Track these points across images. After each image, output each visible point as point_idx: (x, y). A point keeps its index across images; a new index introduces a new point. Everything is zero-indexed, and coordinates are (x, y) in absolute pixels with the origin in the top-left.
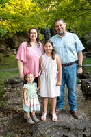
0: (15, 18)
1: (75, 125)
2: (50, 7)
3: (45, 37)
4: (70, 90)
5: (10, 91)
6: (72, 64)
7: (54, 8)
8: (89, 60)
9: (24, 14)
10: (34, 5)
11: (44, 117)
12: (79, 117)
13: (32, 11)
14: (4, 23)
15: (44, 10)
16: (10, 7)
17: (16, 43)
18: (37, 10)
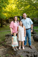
1: (31, 51)
2: (22, 9)
6: (29, 29)
7: (23, 9)
8: (35, 27)
9: (12, 11)
10: (16, 8)
11: (20, 48)
13: (15, 10)
15: (20, 10)
16: (7, 9)
17: (10, 21)
18: (17, 10)
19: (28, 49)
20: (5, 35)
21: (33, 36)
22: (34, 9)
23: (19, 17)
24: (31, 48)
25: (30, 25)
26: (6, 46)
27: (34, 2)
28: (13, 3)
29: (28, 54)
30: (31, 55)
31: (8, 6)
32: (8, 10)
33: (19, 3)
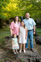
0: (10, 12)
1: (32, 54)
2: (23, 8)
3: (21, 20)
4: (31, 40)
5: (7, 41)
7: (25, 9)
8: (38, 29)
9: (13, 11)
10: (17, 7)
12: (34, 51)
13: (16, 10)
14: (5, 14)
15: (21, 9)
17: (10, 22)
18: (18, 9)
19: (30, 53)
21: (35, 38)
22: (37, 9)
23: (20, 18)
24: (33, 52)
26: (5, 49)
27: (37, 1)
28: (14, 2)
29: (30, 58)
30: (32, 59)
31: (8, 5)
32: (9, 10)
33: (20, 2)
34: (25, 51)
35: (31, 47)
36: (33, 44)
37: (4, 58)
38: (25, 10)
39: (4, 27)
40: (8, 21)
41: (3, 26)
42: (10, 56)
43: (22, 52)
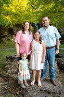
0: (15, 15)
1: (53, 89)
3: (34, 29)
5: (10, 64)
6: (52, 47)
7: (41, 10)
10: (28, 6)
12: (56, 84)
13: (27, 11)
15: (35, 11)
16: (12, 7)
17: (15, 32)
18: (30, 10)
19: (49, 86)
20: (5, 56)
22: (62, 10)
23: (33, 25)
24: (54, 85)
25: (55, 40)
26: (6, 78)
32: (14, 11)
34: (40, 83)
35: (50, 76)
36: (54, 72)
37: (4, 94)
38: (41, 12)
39: (4, 39)
40: (12, 29)
41: (3, 37)
42: (14, 91)
43: (36, 85)
